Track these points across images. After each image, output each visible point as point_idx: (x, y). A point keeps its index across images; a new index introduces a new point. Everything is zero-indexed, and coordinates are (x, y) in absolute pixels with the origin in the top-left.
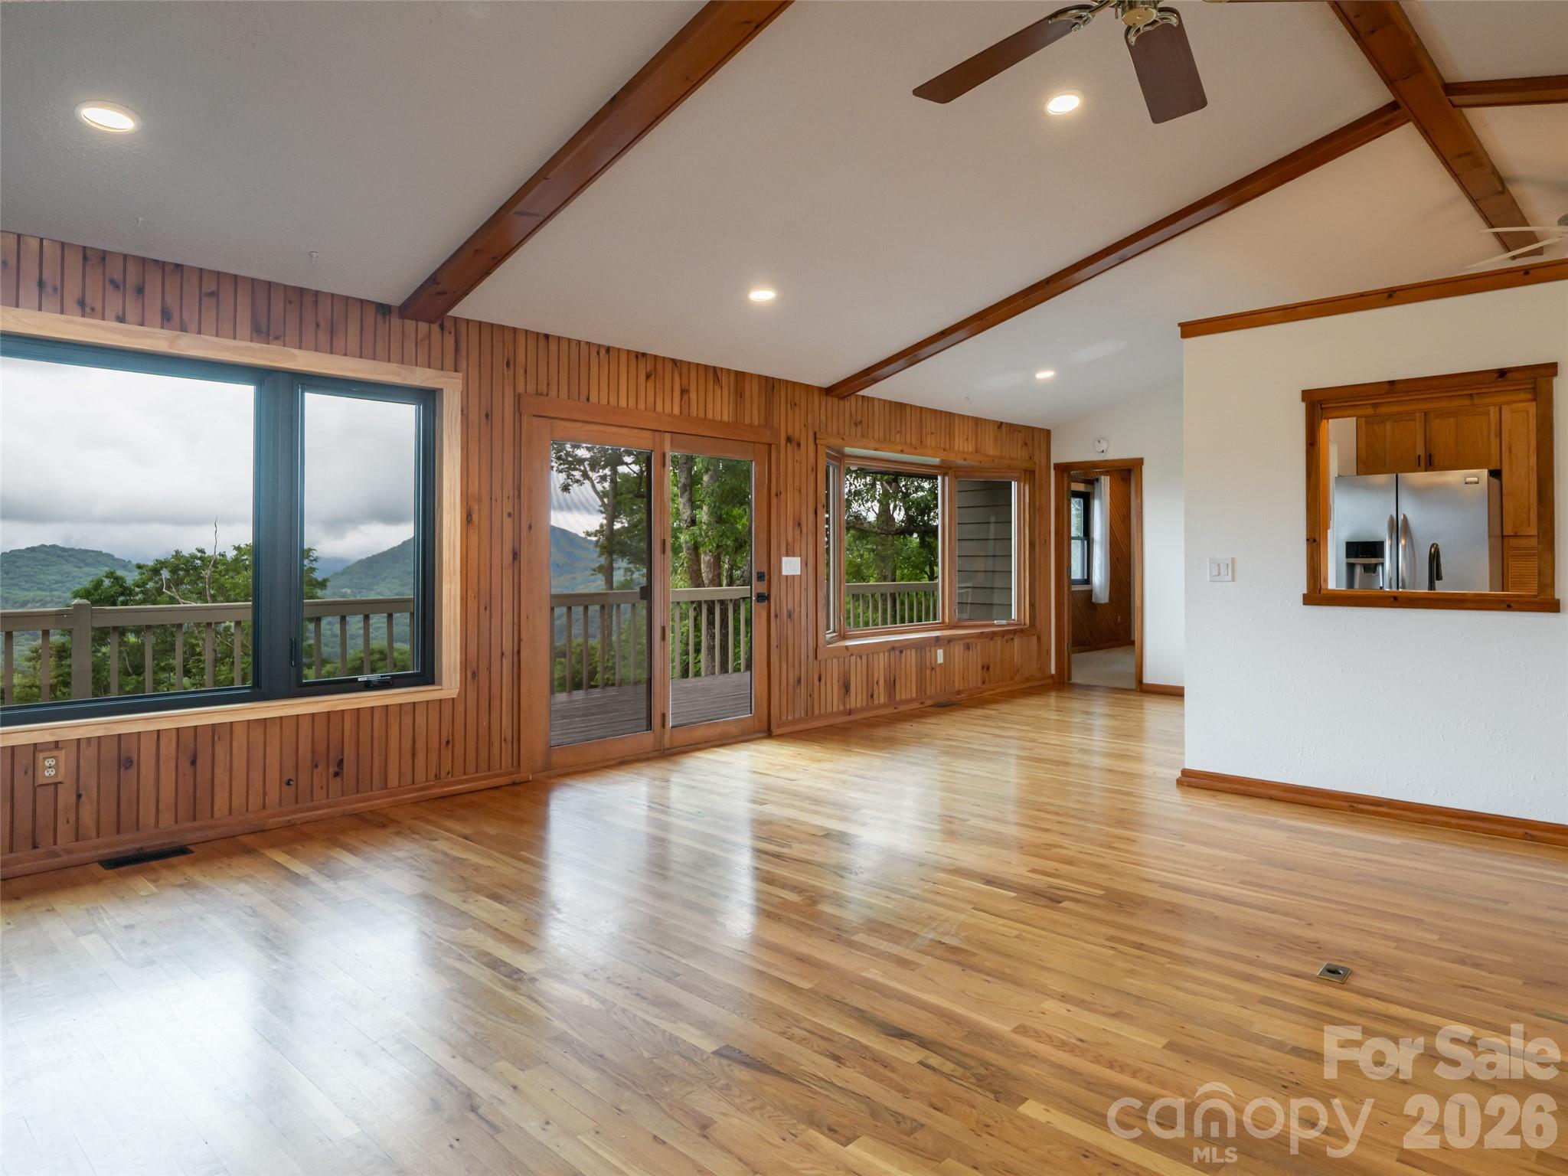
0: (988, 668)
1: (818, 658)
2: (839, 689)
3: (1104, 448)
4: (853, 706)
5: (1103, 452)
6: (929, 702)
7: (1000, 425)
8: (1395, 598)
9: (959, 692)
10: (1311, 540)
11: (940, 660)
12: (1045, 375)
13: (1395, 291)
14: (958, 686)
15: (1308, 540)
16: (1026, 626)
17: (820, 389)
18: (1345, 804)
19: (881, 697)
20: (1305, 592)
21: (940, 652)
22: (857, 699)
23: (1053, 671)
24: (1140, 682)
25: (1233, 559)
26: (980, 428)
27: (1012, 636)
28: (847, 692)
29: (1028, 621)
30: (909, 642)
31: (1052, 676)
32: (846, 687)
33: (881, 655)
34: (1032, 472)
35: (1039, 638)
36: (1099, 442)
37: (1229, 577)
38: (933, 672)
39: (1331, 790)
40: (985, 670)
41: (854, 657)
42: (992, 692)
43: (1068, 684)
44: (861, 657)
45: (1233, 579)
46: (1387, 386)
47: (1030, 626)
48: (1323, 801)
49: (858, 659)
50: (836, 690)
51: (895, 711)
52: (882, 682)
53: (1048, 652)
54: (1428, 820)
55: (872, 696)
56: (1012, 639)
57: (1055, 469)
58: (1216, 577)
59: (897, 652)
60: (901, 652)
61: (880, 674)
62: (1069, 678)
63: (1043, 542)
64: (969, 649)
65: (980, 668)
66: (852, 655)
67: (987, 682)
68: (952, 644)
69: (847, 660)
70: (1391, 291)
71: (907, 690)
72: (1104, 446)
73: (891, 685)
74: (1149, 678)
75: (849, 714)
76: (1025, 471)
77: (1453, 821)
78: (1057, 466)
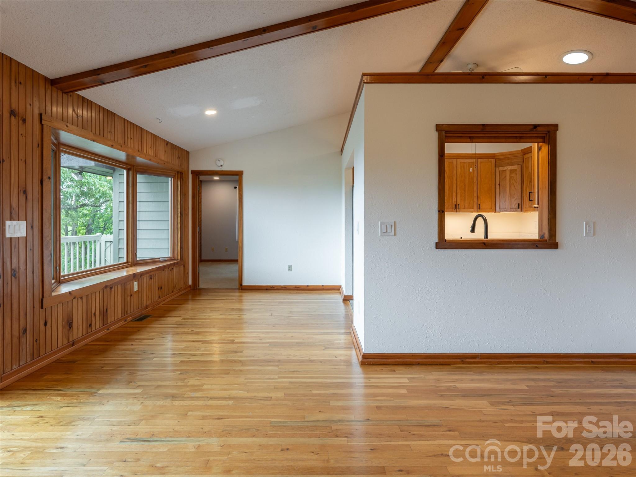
0: (161, 288)
1: (44, 307)
2: (63, 327)
3: (222, 164)
4: (75, 337)
5: (221, 166)
6: (129, 319)
7: (168, 143)
8: (484, 243)
9: (147, 307)
10: (441, 211)
11: (136, 289)
12: (211, 113)
13: (486, 75)
14: (146, 303)
15: (439, 211)
16: (179, 261)
17: (46, 79)
18: (459, 360)
19: (97, 323)
20: (437, 241)
21: (136, 283)
22: (78, 330)
23: (190, 283)
24: (241, 285)
25: (395, 222)
26: (157, 142)
27: (173, 267)
28: (70, 328)
29: (179, 257)
30: (116, 281)
31: (190, 286)
32: (70, 325)
33: (97, 294)
34: (182, 173)
35: (184, 266)
36: (219, 160)
37: (393, 233)
38: (132, 297)
39: (449, 353)
40: (160, 289)
41: (77, 299)
42: (164, 303)
43: (198, 289)
44: (82, 298)
45: (395, 235)
46: (481, 127)
47: (180, 260)
48: (447, 360)
49: (80, 300)
50: (60, 328)
51: (108, 331)
52: (98, 313)
53: (188, 273)
54: (501, 362)
55: (90, 325)
56: (173, 269)
57: (192, 173)
58: (385, 233)
59: (108, 289)
60: (111, 288)
61: (96, 307)
62: (199, 287)
63: (186, 213)
64: (152, 278)
65: (157, 288)
66: (75, 298)
67: (161, 297)
68: (142, 277)
69: (70, 303)
70: (484, 75)
71: (115, 314)
72: (221, 163)
73: (104, 313)
74: (246, 282)
75: (73, 345)
76: (178, 172)
77: (512, 360)
78: (193, 172)
